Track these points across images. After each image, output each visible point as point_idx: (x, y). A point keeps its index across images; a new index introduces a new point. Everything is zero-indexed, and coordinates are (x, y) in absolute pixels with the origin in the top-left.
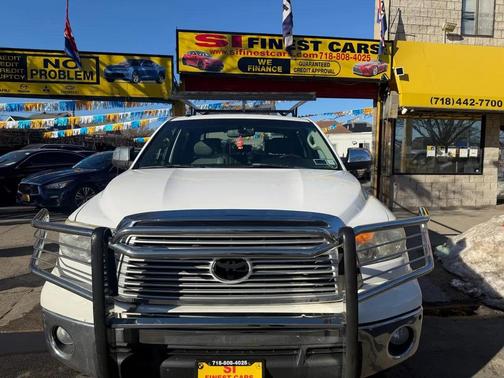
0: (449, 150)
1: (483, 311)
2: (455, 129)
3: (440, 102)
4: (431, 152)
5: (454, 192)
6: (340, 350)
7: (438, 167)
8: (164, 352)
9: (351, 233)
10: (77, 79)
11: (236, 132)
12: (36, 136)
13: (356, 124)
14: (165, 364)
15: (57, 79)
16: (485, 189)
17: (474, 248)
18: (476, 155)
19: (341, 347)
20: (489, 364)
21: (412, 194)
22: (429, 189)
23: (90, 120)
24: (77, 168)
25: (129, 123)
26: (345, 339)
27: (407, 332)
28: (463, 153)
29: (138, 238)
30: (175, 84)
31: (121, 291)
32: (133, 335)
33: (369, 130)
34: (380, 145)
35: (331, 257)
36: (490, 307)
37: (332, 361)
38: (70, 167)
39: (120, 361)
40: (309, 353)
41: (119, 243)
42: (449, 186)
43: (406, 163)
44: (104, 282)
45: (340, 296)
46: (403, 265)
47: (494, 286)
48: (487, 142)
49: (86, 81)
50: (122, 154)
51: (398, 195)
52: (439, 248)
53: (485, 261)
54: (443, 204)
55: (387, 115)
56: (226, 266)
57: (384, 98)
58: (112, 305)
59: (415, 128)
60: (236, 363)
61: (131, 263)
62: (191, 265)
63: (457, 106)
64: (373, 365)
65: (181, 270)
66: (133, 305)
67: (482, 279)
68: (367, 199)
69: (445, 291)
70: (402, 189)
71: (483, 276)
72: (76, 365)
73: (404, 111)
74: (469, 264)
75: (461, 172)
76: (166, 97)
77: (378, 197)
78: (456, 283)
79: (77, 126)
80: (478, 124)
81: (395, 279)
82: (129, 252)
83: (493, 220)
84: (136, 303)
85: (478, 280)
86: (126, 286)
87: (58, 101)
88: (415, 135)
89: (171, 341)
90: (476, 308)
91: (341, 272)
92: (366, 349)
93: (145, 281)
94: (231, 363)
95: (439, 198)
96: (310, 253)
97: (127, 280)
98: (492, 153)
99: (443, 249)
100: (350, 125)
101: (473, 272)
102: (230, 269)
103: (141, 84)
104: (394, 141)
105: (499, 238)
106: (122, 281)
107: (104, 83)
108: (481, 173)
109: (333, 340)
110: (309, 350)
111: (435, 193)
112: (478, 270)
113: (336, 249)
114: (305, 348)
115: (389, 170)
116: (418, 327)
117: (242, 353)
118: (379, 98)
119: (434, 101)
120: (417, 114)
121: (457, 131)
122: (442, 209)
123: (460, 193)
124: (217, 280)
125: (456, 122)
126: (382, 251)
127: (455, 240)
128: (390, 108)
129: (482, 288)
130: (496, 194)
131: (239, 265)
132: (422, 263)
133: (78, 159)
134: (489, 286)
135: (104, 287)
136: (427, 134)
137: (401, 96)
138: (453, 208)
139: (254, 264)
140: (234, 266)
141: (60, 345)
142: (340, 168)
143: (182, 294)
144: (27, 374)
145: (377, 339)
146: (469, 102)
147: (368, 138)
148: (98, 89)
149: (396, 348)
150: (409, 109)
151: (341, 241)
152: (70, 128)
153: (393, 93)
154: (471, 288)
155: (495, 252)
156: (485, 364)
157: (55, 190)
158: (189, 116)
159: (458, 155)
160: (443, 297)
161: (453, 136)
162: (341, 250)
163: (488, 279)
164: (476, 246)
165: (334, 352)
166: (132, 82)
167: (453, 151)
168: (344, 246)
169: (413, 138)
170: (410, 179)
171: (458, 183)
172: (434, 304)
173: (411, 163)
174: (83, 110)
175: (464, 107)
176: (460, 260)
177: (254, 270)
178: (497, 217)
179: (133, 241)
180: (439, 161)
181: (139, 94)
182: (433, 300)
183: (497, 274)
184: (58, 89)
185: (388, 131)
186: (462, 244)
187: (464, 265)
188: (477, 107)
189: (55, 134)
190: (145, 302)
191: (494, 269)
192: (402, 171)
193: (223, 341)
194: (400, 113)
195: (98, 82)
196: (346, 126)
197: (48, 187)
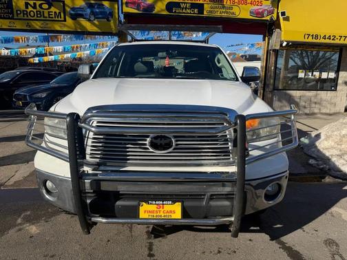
0: (314, 73)
1: (328, 180)
2: (320, 59)
3: (310, 37)
4: (301, 75)
5: (316, 103)
6: (232, 196)
7: (305, 85)
8: (117, 196)
9: (243, 119)
10: (49, 17)
11: (164, 54)
12: (22, 61)
13: (250, 56)
14: (118, 203)
15: (35, 18)
16: (337, 100)
17: (326, 139)
18: (333, 77)
19: (233, 194)
20: (330, 211)
21: (286, 104)
22: (298, 100)
23: (60, 50)
24: (53, 83)
25: (88, 52)
26: (235, 189)
27: (277, 187)
28: (324, 75)
29: (98, 122)
30: (120, 22)
31: (88, 157)
32: (96, 183)
33: (259, 59)
34: (266, 68)
35: (228, 136)
36: (332, 176)
37: (227, 203)
38: (48, 83)
39: (88, 201)
40: (212, 197)
41: (85, 123)
42: (313, 99)
43: (283, 82)
44: (76, 151)
45: (234, 162)
46: (277, 142)
47: (337, 164)
48: (341, 68)
49: (56, 19)
50: (84, 70)
51: (276, 104)
52: (302, 139)
53: (333, 148)
54: (307, 111)
55: (272, 46)
56: (158, 141)
57: (271, 34)
58: (82, 166)
59: (291, 58)
60: (164, 203)
61: (94, 138)
62: (136, 140)
63: (323, 41)
64: (253, 208)
65: (128, 144)
66: (97, 166)
67: (329, 160)
68: (255, 99)
69: (304, 166)
70: (279, 100)
71: (330, 157)
72: (60, 204)
73: (285, 44)
74: (321, 150)
75: (322, 89)
76: (114, 32)
77: (263, 99)
78: (312, 161)
79: (51, 55)
80: (336, 57)
81: (269, 153)
82: (93, 129)
83: (341, 120)
84: (99, 164)
85: (326, 160)
86: (91, 154)
88: (291, 63)
89: (122, 188)
90: (324, 178)
91: (235, 145)
92: (249, 196)
93: (104, 151)
94: (161, 202)
95: (305, 107)
96: (214, 132)
97: (92, 150)
98: (344, 75)
99: (305, 140)
100: (246, 56)
101: (324, 155)
102: (161, 143)
103: (96, 22)
104: (276, 67)
105: (344, 132)
106: (88, 151)
107: (69, 21)
108: (336, 90)
109: (227, 189)
110: (212, 195)
111: (302, 103)
112: (327, 154)
113: (232, 130)
114: (209, 194)
115: (271, 87)
116: (285, 183)
117: (168, 197)
118: (267, 34)
119: (306, 36)
120: (294, 46)
121: (321, 61)
122: (306, 114)
123: (320, 104)
124: (151, 150)
125: (321, 54)
126: (263, 132)
127: (313, 134)
128: (275, 42)
129: (329, 165)
130: (345, 105)
131: (167, 141)
133: (53, 77)
134: (334, 164)
135: (76, 155)
136: (299, 63)
137: (283, 33)
138: (313, 114)
139: (177, 141)
140: (163, 142)
141: (48, 192)
142: (237, 80)
143: (129, 159)
144: (29, 213)
145: (258, 191)
146: (332, 38)
147: (258, 64)
148: (65, 25)
149: (269, 197)
150: (288, 42)
151: (236, 124)
152: (46, 56)
153: (278, 30)
154: (322, 164)
155: (340, 143)
156: (327, 210)
157: (38, 98)
158: (130, 42)
159: (321, 73)
160: (303, 171)
161: (318, 64)
162: (235, 131)
163: (334, 159)
164: (328, 138)
165: (228, 197)
166: (89, 20)
167: (317, 74)
168: (238, 127)
169: (290, 66)
170: (286, 94)
171: (319, 97)
172: (297, 175)
173: (287, 83)
174: (55, 42)
175: (327, 41)
176: (316, 147)
177: (177, 145)
178: (344, 119)
179: (94, 124)
180: (306, 81)
181: (95, 29)
182: (296, 172)
183: (340, 156)
184: (37, 25)
185: (272, 59)
186: (318, 136)
187: (319, 150)
188: (337, 41)
189: (36, 60)
190: (105, 165)
191: (338, 153)
192: (280, 88)
193: (156, 189)
194: (281, 45)
195: (65, 20)
196: (242, 56)
197: (34, 96)
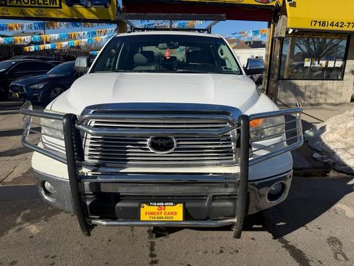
0: (321, 62)
1: (332, 174)
2: (326, 46)
3: (318, 24)
4: (307, 63)
5: (321, 93)
6: (234, 197)
7: (312, 74)
8: (118, 197)
9: (247, 119)
10: (44, 4)
11: (165, 45)
12: (18, 49)
13: (254, 42)
14: (119, 205)
15: (29, 4)
16: (344, 90)
17: (331, 132)
18: (340, 66)
19: (236, 195)
20: (333, 207)
21: (291, 94)
22: (303, 90)
23: (56, 38)
24: (51, 74)
25: (86, 40)
26: (238, 190)
27: (280, 186)
28: (331, 64)
29: (96, 122)
30: (118, 8)
31: (86, 158)
32: (96, 186)
33: (264, 46)
34: (271, 57)
35: (231, 136)
36: (337, 171)
37: (229, 204)
38: (45, 73)
39: (88, 203)
40: (214, 198)
41: (83, 125)
42: (318, 88)
43: (288, 71)
44: (74, 152)
45: (237, 162)
46: (282, 142)
47: (342, 157)
48: (348, 57)
49: (52, 6)
50: (81, 62)
51: (281, 94)
52: (307, 132)
53: (338, 141)
54: (312, 101)
55: (277, 34)
56: (159, 142)
57: (276, 21)
58: (80, 167)
59: (297, 45)
60: (166, 204)
61: (92, 139)
62: (134, 141)
63: (330, 28)
64: (256, 207)
65: (128, 144)
66: (96, 167)
67: (334, 153)
68: (259, 95)
69: (308, 161)
70: (285, 91)
71: (335, 151)
72: (59, 205)
73: (291, 31)
74: (326, 143)
75: (328, 78)
76: (112, 19)
77: (267, 94)
78: (316, 155)
79: (48, 43)
80: (344, 43)
81: (274, 151)
82: (90, 131)
83: (347, 112)
84: (98, 166)
85: (331, 154)
86: (90, 155)
87: (32, 22)
88: (297, 50)
89: (122, 190)
90: (328, 172)
91: (238, 146)
92: (252, 197)
93: (103, 152)
94: (162, 204)
95: (310, 97)
96: (217, 133)
97: (90, 151)
98: (352, 64)
99: (310, 133)
100: (250, 42)
101: (329, 148)
102: (161, 144)
103: (93, 9)
104: (281, 55)
105: (349, 125)
106: (87, 151)
107: (65, 8)
108: (342, 79)
109: (230, 190)
110: (214, 196)
111: (308, 93)
112: (332, 147)
113: (235, 130)
114: (211, 195)
115: (276, 77)
116: (288, 183)
117: (170, 198)
118: (272, 21)
119: (313, 23)
120: (300, 33)
121: (328, 48)
122: (312, 105)
123: (325, 94)
124: (152, 151)
125: (328, 41)
126: (267, 132)
127: (318, 126)
128: (280, 29)
129: (334, 159)
130: (351, 94)
131: (167, 142)
132: (295, 140)
133: (50, 67)
134: (339, 158)
135: (74, 155)
136: (305, 50)
137: (289, 19)
138: (319, 104)
139: (178, 141)
140: (164, 142)
141: (47, 192)
142: (241, 73)
143: (129, 160)
144: (28, 211)
145: (260, 191)
146: (340, 25)
147: (262, 53)
148: (61, 13)
149: (272, 197)
150: (294, 29)
151: (239, 125)
152: (43, 44)
153: (283, 17)
154: (327, 158)
155: (345, 135)
156: (331, 207)
157: (35, 89)
158: (129, 32)
159: (326, 65)
160: (306, 165)
161: (324, 52)
162: (239, 131)
163: (338, 153)
164: (333, 130)
165: (231, 197)
166: (86, 7)
167: (323, 63)
168: (241, 128)
169: (295, 53)
170: (291, 83)
171: (325, 87)
172: (300, 169)
173: (292, 72)
175: (335, 28)
176: (321, 140)
177: (178, 145)
178: (350, 110)
179: (93, 124)
180: (312, 70)
181: (92, 16)
182: (300, 166)
183: (345, 150)
184: (31, 12)
185: (278, 47)
186: (323, 129)
187: (323, 143)
188: (345, 29)
189: (33, 48)
190: (104, 166)
191: (343, 146)
192: (285, 77)
193: (157, 190)
194: (287, 32)
195: (61, 7)
196: (246, 43)
197: (31, 87)
